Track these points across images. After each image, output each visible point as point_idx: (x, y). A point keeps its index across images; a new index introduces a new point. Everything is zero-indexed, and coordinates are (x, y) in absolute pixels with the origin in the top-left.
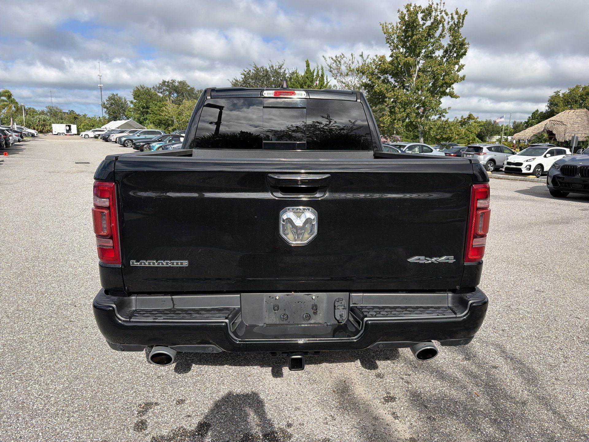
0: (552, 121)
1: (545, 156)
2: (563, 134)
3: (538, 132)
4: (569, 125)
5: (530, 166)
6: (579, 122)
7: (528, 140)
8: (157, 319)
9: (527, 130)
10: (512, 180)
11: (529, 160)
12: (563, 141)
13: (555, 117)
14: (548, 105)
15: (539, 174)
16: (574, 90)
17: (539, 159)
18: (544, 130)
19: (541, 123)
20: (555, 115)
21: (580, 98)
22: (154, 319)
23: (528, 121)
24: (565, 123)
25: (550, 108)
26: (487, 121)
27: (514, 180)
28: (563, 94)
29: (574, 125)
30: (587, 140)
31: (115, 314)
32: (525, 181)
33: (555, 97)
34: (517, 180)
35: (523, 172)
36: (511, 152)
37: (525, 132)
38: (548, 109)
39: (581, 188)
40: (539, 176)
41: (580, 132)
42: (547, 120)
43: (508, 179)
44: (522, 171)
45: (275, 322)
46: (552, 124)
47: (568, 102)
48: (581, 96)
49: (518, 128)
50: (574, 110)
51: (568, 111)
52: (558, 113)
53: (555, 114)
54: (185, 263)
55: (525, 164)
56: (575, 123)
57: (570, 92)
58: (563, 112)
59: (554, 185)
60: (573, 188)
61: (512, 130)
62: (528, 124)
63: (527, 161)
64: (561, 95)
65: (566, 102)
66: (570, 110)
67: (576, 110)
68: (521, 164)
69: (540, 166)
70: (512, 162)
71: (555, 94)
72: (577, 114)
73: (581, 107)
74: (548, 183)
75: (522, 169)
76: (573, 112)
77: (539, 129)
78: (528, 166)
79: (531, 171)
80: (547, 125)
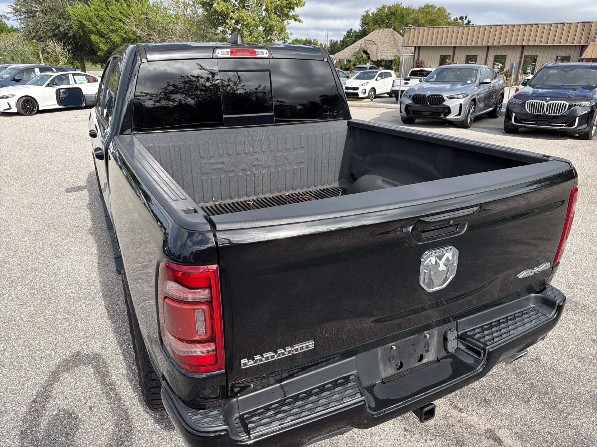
0: (366, 40)
1: (376, 80)
2: (375, 53)
3: (355, 51)
4: (380, 45)
5: (365, 90)
6: (388, 41)
7: (347, 61)
8: (284, 424)
9: (346, 50)
10: (358, 107)
11: (365, 84)
12: (376, 60)
13: (367, 36)
14: (361, 24)
15: (372, 97)
16: (381, 10)
17: (372, 83)
18: (360, 49)
19: (356, 43)
20: (367, 35)
21: (386, 18)
22: (280, 425)
23: (344, 40)
24: (376, 43)
25: (362, 27)
26: (307, 40)
27: (360, 107)
28: (372, 13)
29: (384, 44)
30: (395, 59)
31: (230, 437)
32: (370, 107)
33: (366, 16)
34: (362, 107)
35: (360, 96)
36: (345, 76)
37: (344, 51)
38: (360, 29)
39: (429, 116)
40: (372, 99)
41: (389, 51)
42: (361, 39)
43: (355, 106)
44: (358, 95)
45: (391, 374)
46: (367, 44)
47: (377, 22)
48: (387, 16)
49: (335, 48)
50: (382, 30)
51: (378, 31)
52: (370, 33)
53: (367, 33)
54: (311, 344)
55: (361, 88)
56: (384, 43)
57: (378, 11)
58: (374, 32)
59: (407, 113)
60: (423, 115)
61: (329, 48)
62: (344, 44)
63: (362, 85)
64: (371, 15)
65: (375, 21)
66: (379, 30)
67: (384, 30)
68: (357, 89)
69: (373, 90)
70: (350, 86)
71: (366, 13)
72: (385, 33)
73: (387, 27)
74: (401, 112)
75: (359, 93)
76: (382, 32)
77: (356, 49)
78: (364, 91)
79: (366, 95)
80: (362, 44)
